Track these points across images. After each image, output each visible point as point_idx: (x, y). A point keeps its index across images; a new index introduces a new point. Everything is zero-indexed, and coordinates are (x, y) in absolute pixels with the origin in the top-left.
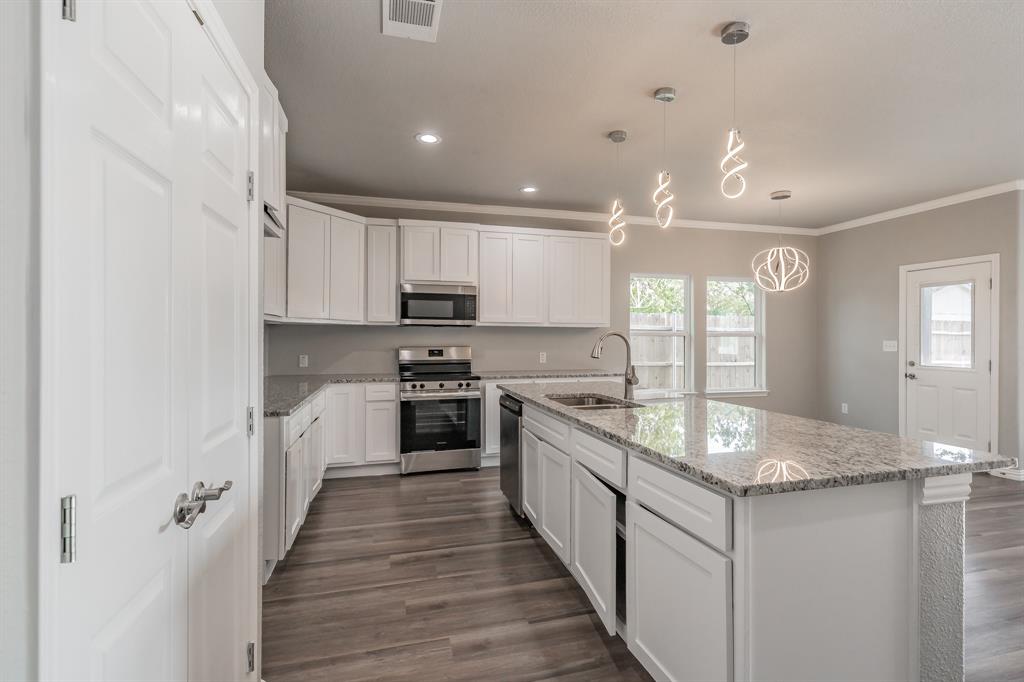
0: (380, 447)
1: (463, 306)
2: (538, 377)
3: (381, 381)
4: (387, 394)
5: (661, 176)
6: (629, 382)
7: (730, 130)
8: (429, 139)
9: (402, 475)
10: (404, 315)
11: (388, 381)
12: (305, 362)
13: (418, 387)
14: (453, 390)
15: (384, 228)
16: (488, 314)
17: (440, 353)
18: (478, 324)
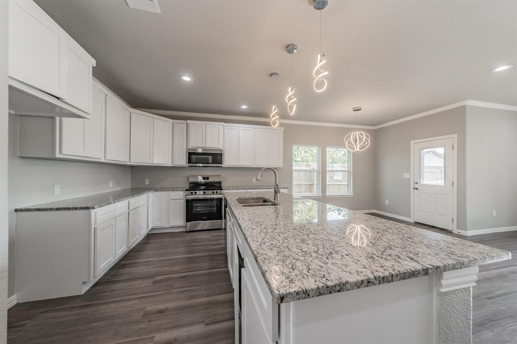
0: (177, 220)
1: (216, 158)
2: (249, 189)
3: (177, 190)
4: (180, 197)
5: (290, 88)
6: (275, 192)
7: (318, 54)
8: (186, 79)
9: (187, 232)
10: (190, 162)
11: (180, 190)
12: (147, 182)
13: (194, 193)
14: (210, 195)
15: (180, 125)
16: (227, 162)
17: (208, 178)
18: (223, 166)
